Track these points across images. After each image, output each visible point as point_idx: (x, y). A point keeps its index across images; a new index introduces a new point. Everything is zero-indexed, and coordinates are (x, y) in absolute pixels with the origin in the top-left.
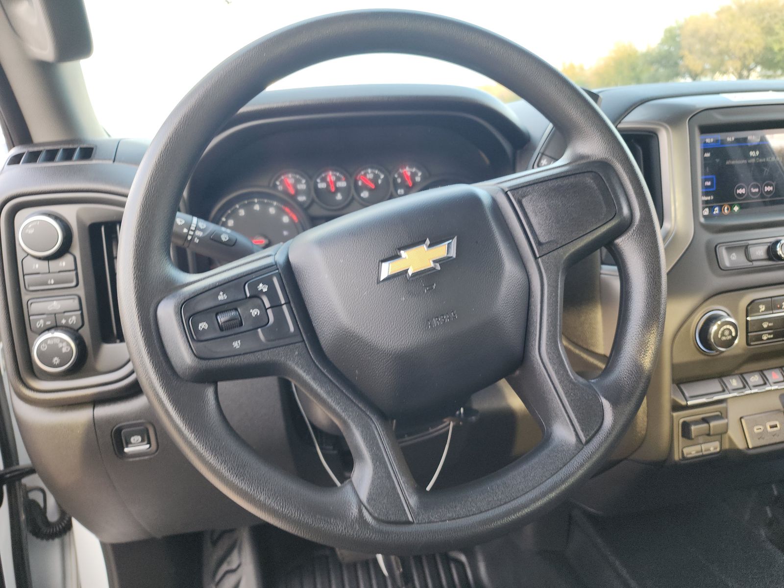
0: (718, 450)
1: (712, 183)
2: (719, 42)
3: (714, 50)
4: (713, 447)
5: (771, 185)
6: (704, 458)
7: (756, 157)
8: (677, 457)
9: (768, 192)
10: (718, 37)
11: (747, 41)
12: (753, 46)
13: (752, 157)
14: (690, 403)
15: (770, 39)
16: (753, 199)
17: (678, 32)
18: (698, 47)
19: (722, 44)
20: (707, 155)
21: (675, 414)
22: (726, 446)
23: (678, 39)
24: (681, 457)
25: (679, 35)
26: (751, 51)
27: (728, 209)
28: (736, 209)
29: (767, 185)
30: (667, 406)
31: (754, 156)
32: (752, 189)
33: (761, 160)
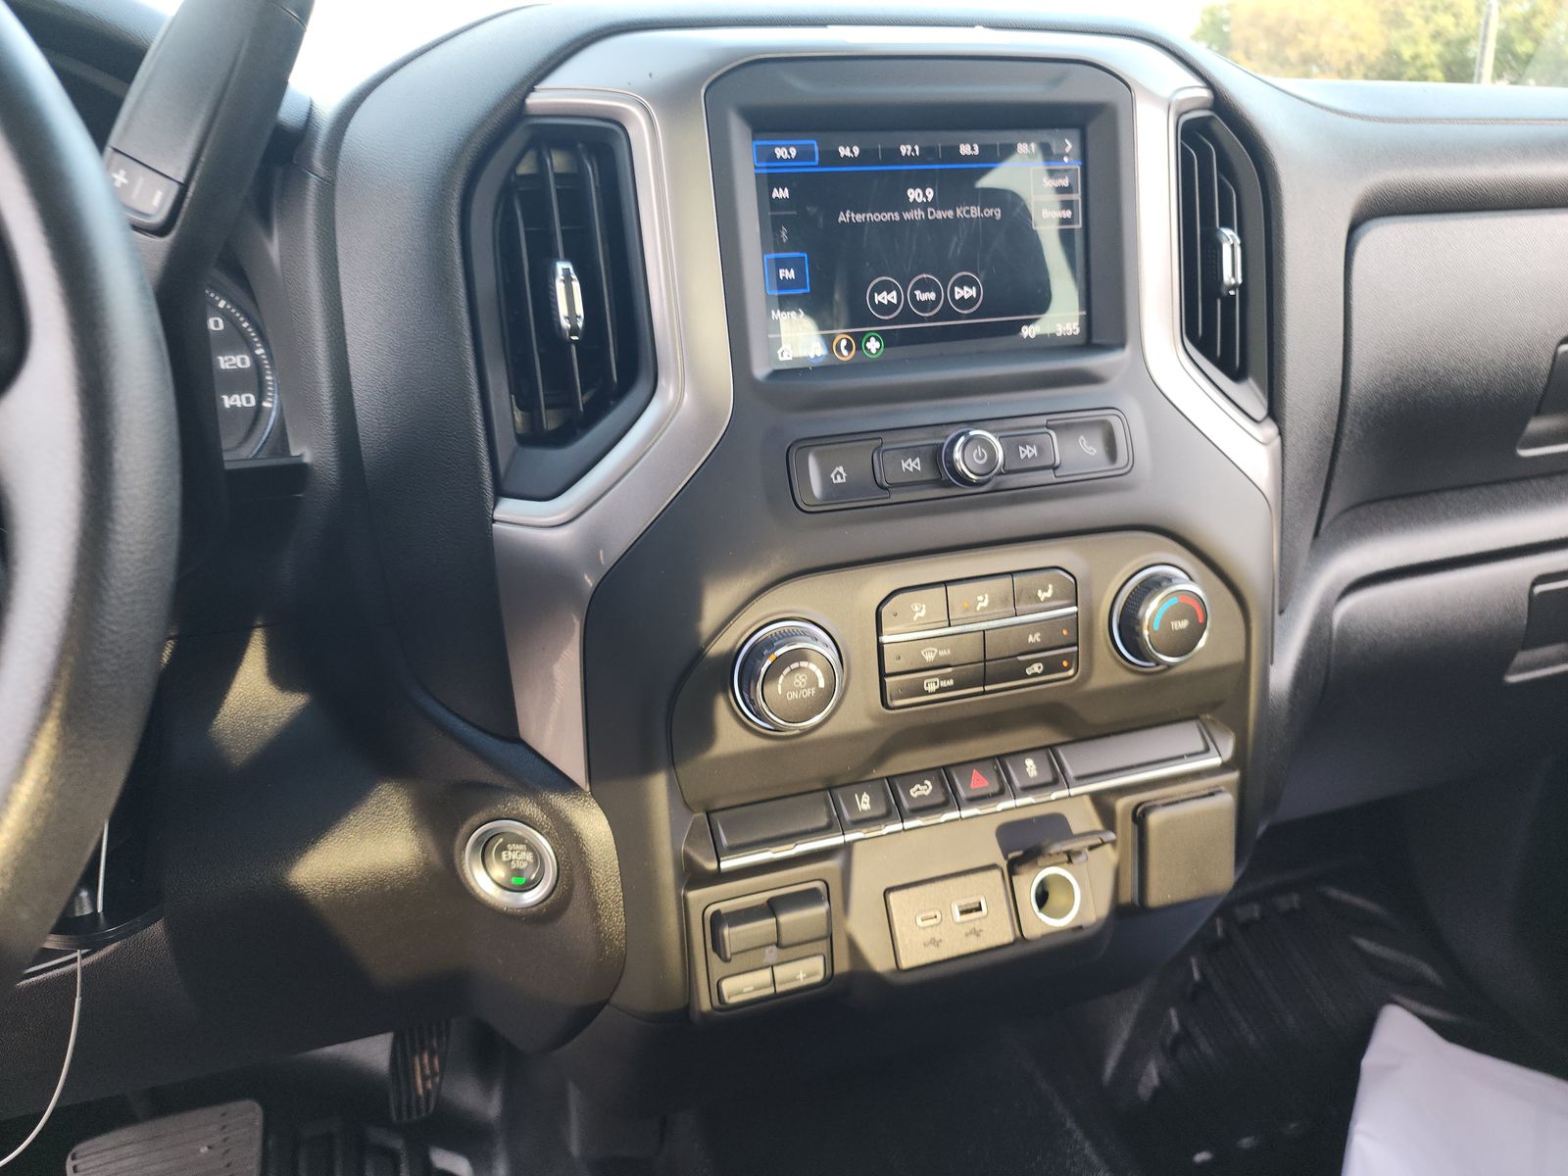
0: (819, 978)
1: (799, 273)
2: (1300, 36)
3: (1292, 53)
4: (806, 971)
5: (971, 283)
6: (779, 1000)
7: (924, 206)
8: (705, 1004)
9: (964, 303)
10: (1300, 27)
11: (1354, 37)
12: (1364, 50)
13: (915, 205)
14: (726, 865)
15: (1395, 35)
16: (922, 320)
17: (1226, 14)
18: (1263, 46)
19: (1308, 43)
20: (781, 193)
21: (692, 895)
22: (842, 965)
23: (1226, 29)
24: (716, 1003)
25: (1227, 22)
26: (1361, 58)
27: (849, 347)
28: (873, 345)
29: (963, 282)
30: (667, 874)
31: (919, 200)
32: (917, 293)
33: (939, 215)
